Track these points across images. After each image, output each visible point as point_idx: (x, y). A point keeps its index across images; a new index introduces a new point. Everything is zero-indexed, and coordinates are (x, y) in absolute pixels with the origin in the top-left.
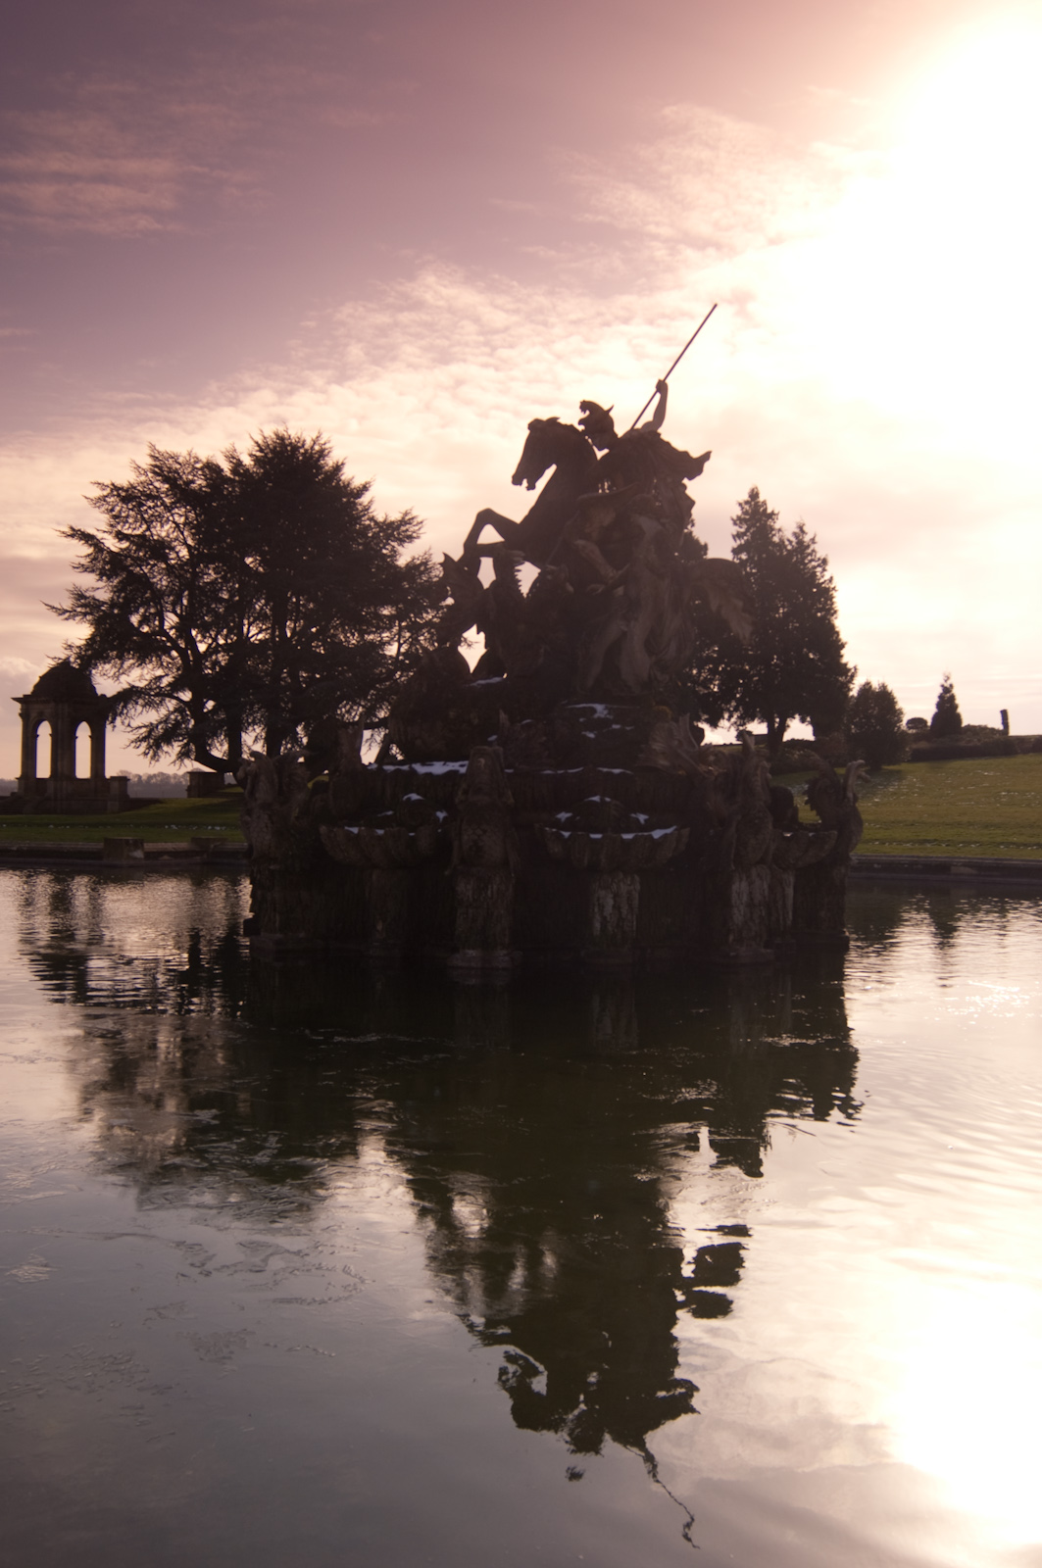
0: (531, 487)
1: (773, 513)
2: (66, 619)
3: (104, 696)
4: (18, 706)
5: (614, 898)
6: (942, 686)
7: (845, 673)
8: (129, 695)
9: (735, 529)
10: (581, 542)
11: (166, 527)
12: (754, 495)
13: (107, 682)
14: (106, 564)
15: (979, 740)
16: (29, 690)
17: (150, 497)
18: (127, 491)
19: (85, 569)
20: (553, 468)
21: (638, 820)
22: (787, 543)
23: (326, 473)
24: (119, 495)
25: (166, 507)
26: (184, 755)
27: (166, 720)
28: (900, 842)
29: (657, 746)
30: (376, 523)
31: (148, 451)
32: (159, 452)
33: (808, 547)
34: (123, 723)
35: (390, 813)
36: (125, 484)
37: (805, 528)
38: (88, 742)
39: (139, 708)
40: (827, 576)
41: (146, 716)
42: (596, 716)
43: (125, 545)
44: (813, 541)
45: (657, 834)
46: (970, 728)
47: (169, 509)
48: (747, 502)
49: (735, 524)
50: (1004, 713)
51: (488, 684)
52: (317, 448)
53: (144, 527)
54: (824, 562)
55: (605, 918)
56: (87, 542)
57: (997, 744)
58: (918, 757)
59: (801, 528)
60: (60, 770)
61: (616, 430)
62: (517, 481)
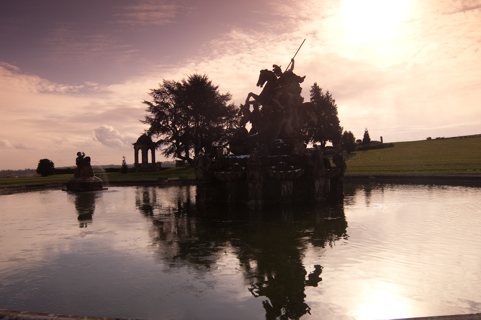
0: (262, 87)
1: (320, 89)
2: (144, 124)
3: (154, 142)
4: (133, 146)
5: (287, 186)
6: (365, 131)
7: (341, 129)
8: (161, 142)
9: (311, 93)
10: (274, 100)
11: (168, 100)
12: (315, 84)
13: (155, 139)
14: (153, 109)
15: (375, 145)
16: (136, 142)
17: (164, 92)
18: (158, 91)
19: (149, 111)
20: (267, 82)
21: (292, 167)
22: (324, 96)
23: (207, 84)
24: (156, 92)
25: (168, 94)
26: (174, 156)
27: (170, 148)
28: (356, 171)
29: (295, 149)
30: (220, 96)
31: (163, 81)
32: (165, 81)
33: (330, 97)
34: (159, 149)
35: (231, 168)
36: (157, 89)
37: (329, 92)
38: (151, 154)
39: (163, 145)
40: (335, 104)
41: (165, 147)
42: (280, 142)
43: (158, 104)
44: (331, 95)
45: (296, 171)
46: (372, 141)
47: (168, 95)
48: (313, 86)
49: (311, 92)
50: (381, 138)
51: (253, 136)
52: (204, 78)
53: (163, 100)
54: (334, 101)
55: (284, 192)
56: (148, 104)
57: (380, 145)
58: (360, 149)
59: (328, 92)
60: (144, 161)
61: (282, 71)
62: (258, 85)
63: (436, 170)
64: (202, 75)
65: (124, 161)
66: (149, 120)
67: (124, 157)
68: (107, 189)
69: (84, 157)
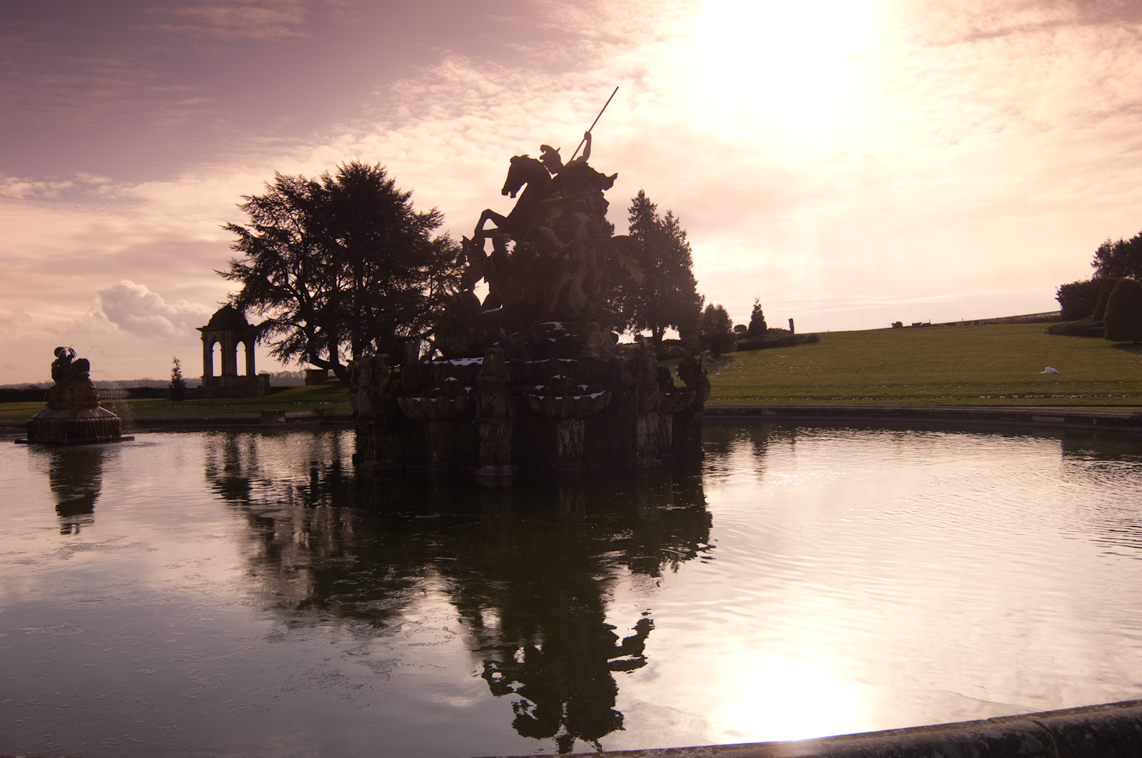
0: (514, 196)
1: (653, 205)
2: (228, 279)
3: (252, 325)
4: (200, 333)
5: (570, 433)
6: (755, 306)
7: (698, 300)
8: (269, 325)
9: (630, 215)
10: (543, 228)
11: (287, 222)
12: (641, 195)
14: (250, 245)
15: (777, 337)
16: (206, 324)
17: (277, 204)
18: (262, 200)
19: (239, 249)
20: (526, 184)
21: (582, 388)
22: (662, 222)
23: (383, 187)
24: (258, 203)
25: (287, 210)
26: (302, 360)
27: (291, 339)
28: (732, 398)
29: (591, 346)
30: (415, 216)
31: (275, 176)
32: (281, 177)
33: (674, 225)
34: (265, 341)
35: (438, 389)
36: (262, 197)
37: (672, 214)
38: (244, 353)
39: (275, 332)
40: (686, 242)
41: (278, 337)
42: (556, 329)
43: (262, 233)
44: (677, 221)
45: (593, 396)
46: (771, 330)
47: (289, 211)
48: (637, 199)
49: (631, 212)
50: (791, 321)
51: (491, 312)
52: (378, 172)
53: (274, 222)
54: (684, 234)
55: (565, 445)
56: (239, 232)
57: (787, 339)
58: (742, 348)
59: (670, 214)
60: (227, 371)
61: (562, 161)
62: (504, 192)
63: (912, 396)
64: (372, 165)
65: (175, 370)
66: (238, 270)
67: (176, 361)
68: (132, 439)
69: (73, 360)
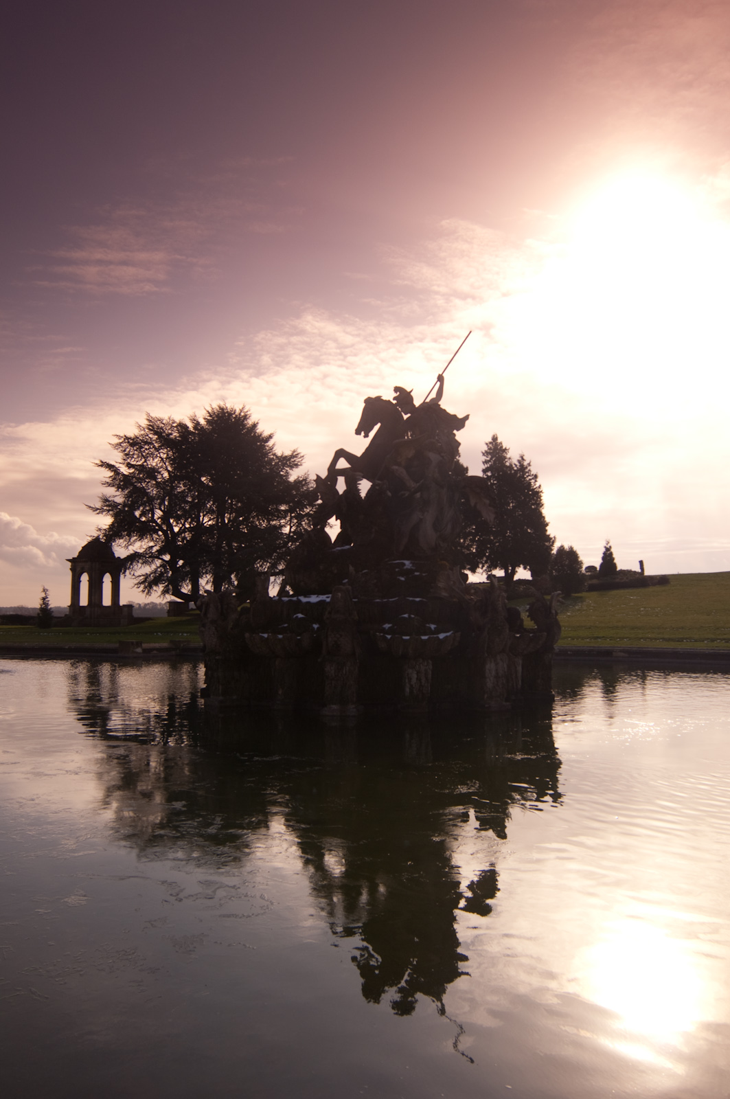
0: (366, 436)
1: (506, 449)
2: (98, 514)
3: (119, 558)
4: (70, 564)
5: (417, 674)
6: (605, 547)
7: (550, 541)
8: (134, 557)
9: (484, 458)
10: (395, 467)
11: (156, 460)
12: (495, 439)
14: (121, 481)
15: (627, 578)
16: (76, 555)
17: (146, 443)
18: (133, 439)
19: (109, 485)
20: (379, 425)
21: (430, 628)
22: (514, 466)
23: (248, 428)
24: (128, 442)
25: (156, 449)
26: (165, 592)
27: (155, 571)
28: (583, 639)
29: (441, 585)
30: (276, 456)
31: (146, 417)
32: (151, 417)
33: (527, 468)
34: (130, 573)
35: (286, 625)
36: (132, 436)
37: (524, 457)
38: (110, 584)
39: (140, 565)
40: (537, 485)
41: (143, 570)
42: (405, 567)
43: (132, 470)
44: (529, 464)
45: (442, 636)
46: (621, 571)
47: (157, 450)
48: (490, 443)
49: (484, 454)
50: (641, 563)
51: (342, 550)
52: (242, 414)
53: (143, 460)
54: (536, 477)
55: (411, 686)
56: (110, 469)
57: (637, 580)
58: (592, 588)
59: (522, 457)
60: (93, 602)
61: (414, 403)
62: (358, 432)
64: (238, 409)
65: (44, 599)
66: (108, 505)
67: (45, 590)
